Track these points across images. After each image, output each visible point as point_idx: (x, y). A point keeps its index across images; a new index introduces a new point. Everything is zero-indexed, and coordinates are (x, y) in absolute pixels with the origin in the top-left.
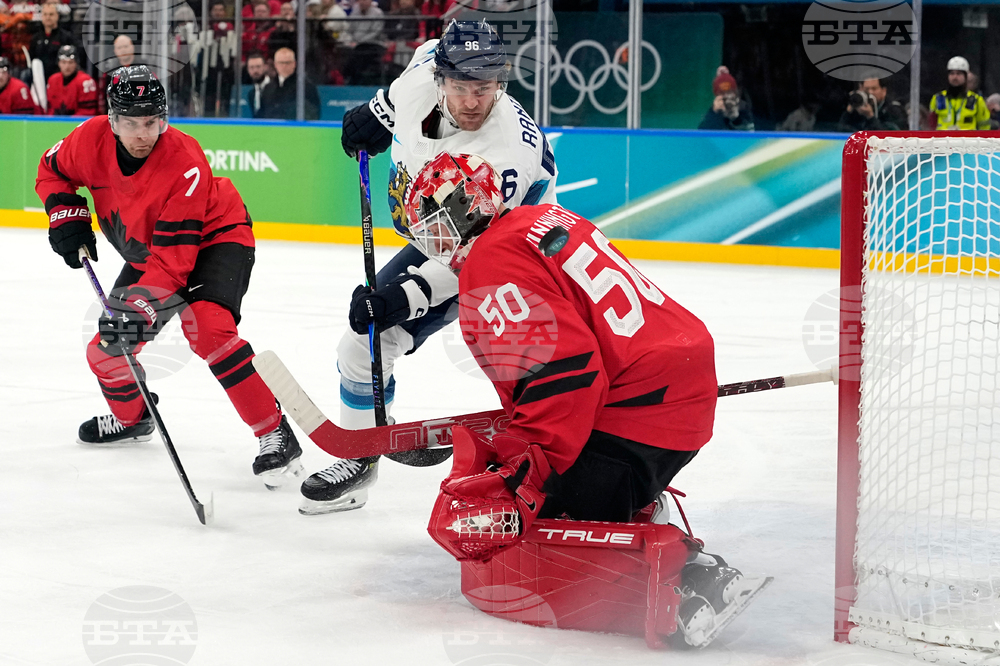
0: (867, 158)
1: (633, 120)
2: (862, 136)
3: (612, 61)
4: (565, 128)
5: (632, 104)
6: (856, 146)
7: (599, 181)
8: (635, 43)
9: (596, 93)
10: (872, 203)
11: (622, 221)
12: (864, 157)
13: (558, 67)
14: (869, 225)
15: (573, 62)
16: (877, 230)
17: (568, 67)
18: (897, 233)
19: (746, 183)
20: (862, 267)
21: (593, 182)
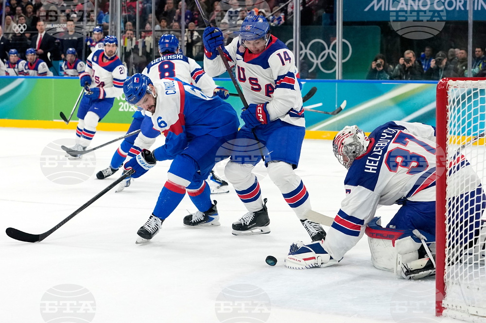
0: (448, 90)
1: (339, 76)
2: (446, 80)
3: (329, 49)
4: (307, 79)
5: (338, 69)
6: (443, 85)
7: (323, 104)
8: (339, 40)
9: (322, 63)
10: (450, 111)
11: (334, 122)
12: (446, 90)
13: (304, 52)
14: (449, 121)
15: (310, 49)
16: (453, 124)
17: (308, 52)
18: (462, 125)
19: (392, 104)
20: (446, 141)
21: (320, 104)
